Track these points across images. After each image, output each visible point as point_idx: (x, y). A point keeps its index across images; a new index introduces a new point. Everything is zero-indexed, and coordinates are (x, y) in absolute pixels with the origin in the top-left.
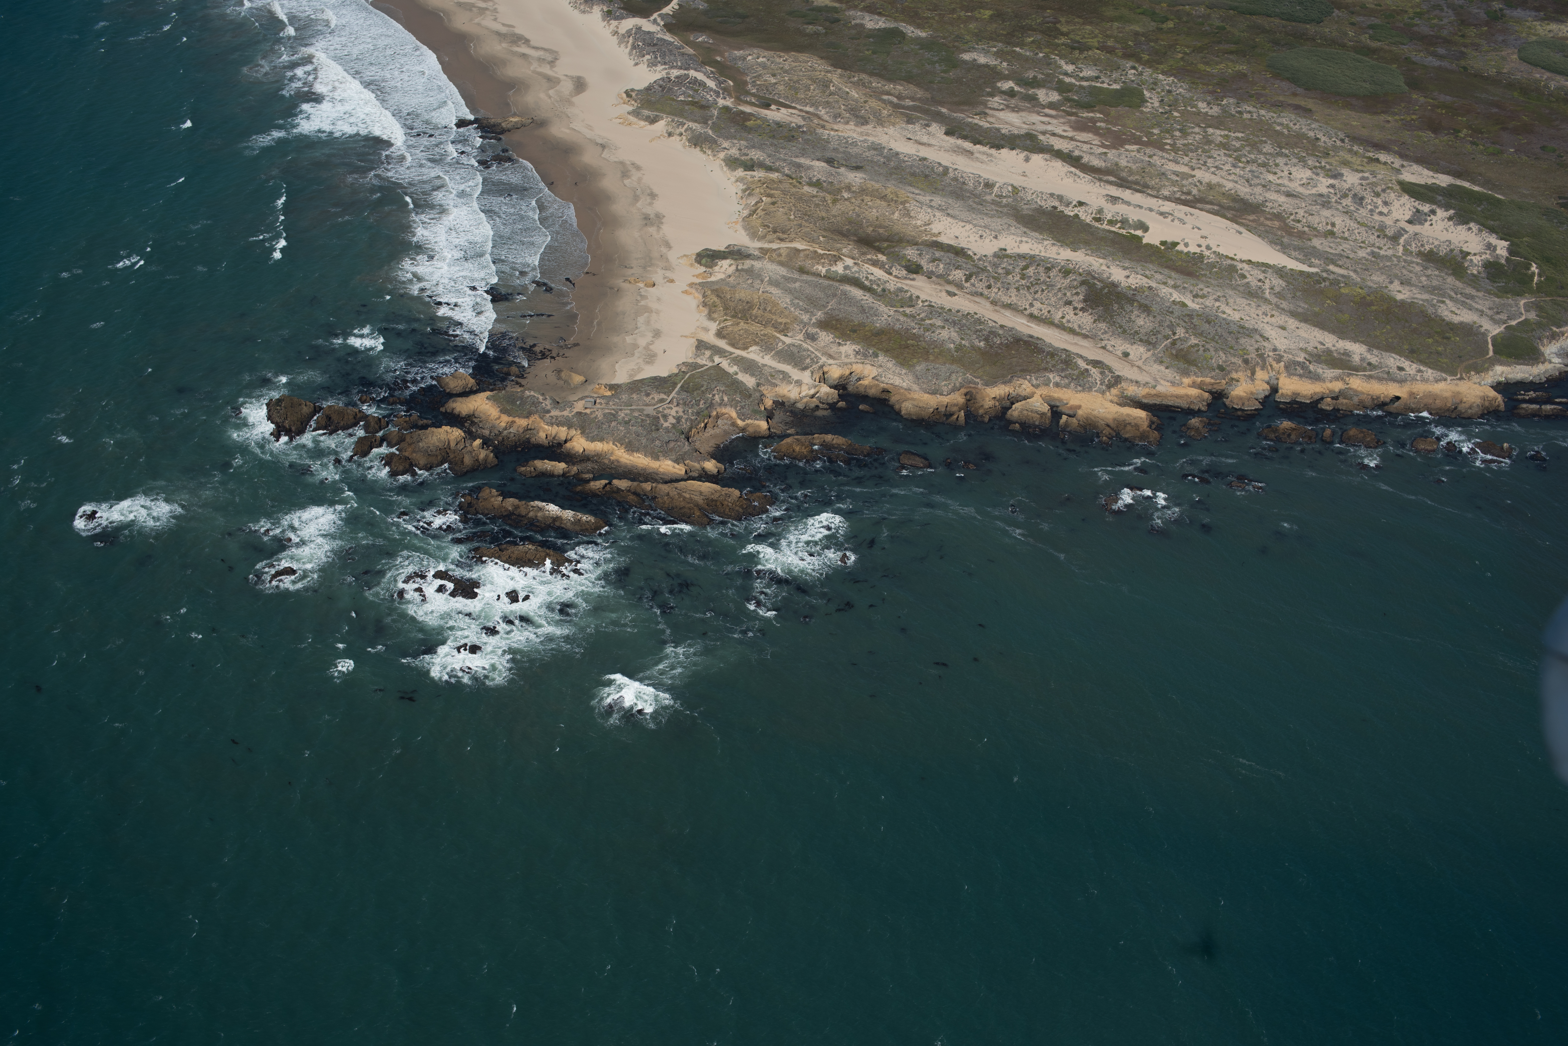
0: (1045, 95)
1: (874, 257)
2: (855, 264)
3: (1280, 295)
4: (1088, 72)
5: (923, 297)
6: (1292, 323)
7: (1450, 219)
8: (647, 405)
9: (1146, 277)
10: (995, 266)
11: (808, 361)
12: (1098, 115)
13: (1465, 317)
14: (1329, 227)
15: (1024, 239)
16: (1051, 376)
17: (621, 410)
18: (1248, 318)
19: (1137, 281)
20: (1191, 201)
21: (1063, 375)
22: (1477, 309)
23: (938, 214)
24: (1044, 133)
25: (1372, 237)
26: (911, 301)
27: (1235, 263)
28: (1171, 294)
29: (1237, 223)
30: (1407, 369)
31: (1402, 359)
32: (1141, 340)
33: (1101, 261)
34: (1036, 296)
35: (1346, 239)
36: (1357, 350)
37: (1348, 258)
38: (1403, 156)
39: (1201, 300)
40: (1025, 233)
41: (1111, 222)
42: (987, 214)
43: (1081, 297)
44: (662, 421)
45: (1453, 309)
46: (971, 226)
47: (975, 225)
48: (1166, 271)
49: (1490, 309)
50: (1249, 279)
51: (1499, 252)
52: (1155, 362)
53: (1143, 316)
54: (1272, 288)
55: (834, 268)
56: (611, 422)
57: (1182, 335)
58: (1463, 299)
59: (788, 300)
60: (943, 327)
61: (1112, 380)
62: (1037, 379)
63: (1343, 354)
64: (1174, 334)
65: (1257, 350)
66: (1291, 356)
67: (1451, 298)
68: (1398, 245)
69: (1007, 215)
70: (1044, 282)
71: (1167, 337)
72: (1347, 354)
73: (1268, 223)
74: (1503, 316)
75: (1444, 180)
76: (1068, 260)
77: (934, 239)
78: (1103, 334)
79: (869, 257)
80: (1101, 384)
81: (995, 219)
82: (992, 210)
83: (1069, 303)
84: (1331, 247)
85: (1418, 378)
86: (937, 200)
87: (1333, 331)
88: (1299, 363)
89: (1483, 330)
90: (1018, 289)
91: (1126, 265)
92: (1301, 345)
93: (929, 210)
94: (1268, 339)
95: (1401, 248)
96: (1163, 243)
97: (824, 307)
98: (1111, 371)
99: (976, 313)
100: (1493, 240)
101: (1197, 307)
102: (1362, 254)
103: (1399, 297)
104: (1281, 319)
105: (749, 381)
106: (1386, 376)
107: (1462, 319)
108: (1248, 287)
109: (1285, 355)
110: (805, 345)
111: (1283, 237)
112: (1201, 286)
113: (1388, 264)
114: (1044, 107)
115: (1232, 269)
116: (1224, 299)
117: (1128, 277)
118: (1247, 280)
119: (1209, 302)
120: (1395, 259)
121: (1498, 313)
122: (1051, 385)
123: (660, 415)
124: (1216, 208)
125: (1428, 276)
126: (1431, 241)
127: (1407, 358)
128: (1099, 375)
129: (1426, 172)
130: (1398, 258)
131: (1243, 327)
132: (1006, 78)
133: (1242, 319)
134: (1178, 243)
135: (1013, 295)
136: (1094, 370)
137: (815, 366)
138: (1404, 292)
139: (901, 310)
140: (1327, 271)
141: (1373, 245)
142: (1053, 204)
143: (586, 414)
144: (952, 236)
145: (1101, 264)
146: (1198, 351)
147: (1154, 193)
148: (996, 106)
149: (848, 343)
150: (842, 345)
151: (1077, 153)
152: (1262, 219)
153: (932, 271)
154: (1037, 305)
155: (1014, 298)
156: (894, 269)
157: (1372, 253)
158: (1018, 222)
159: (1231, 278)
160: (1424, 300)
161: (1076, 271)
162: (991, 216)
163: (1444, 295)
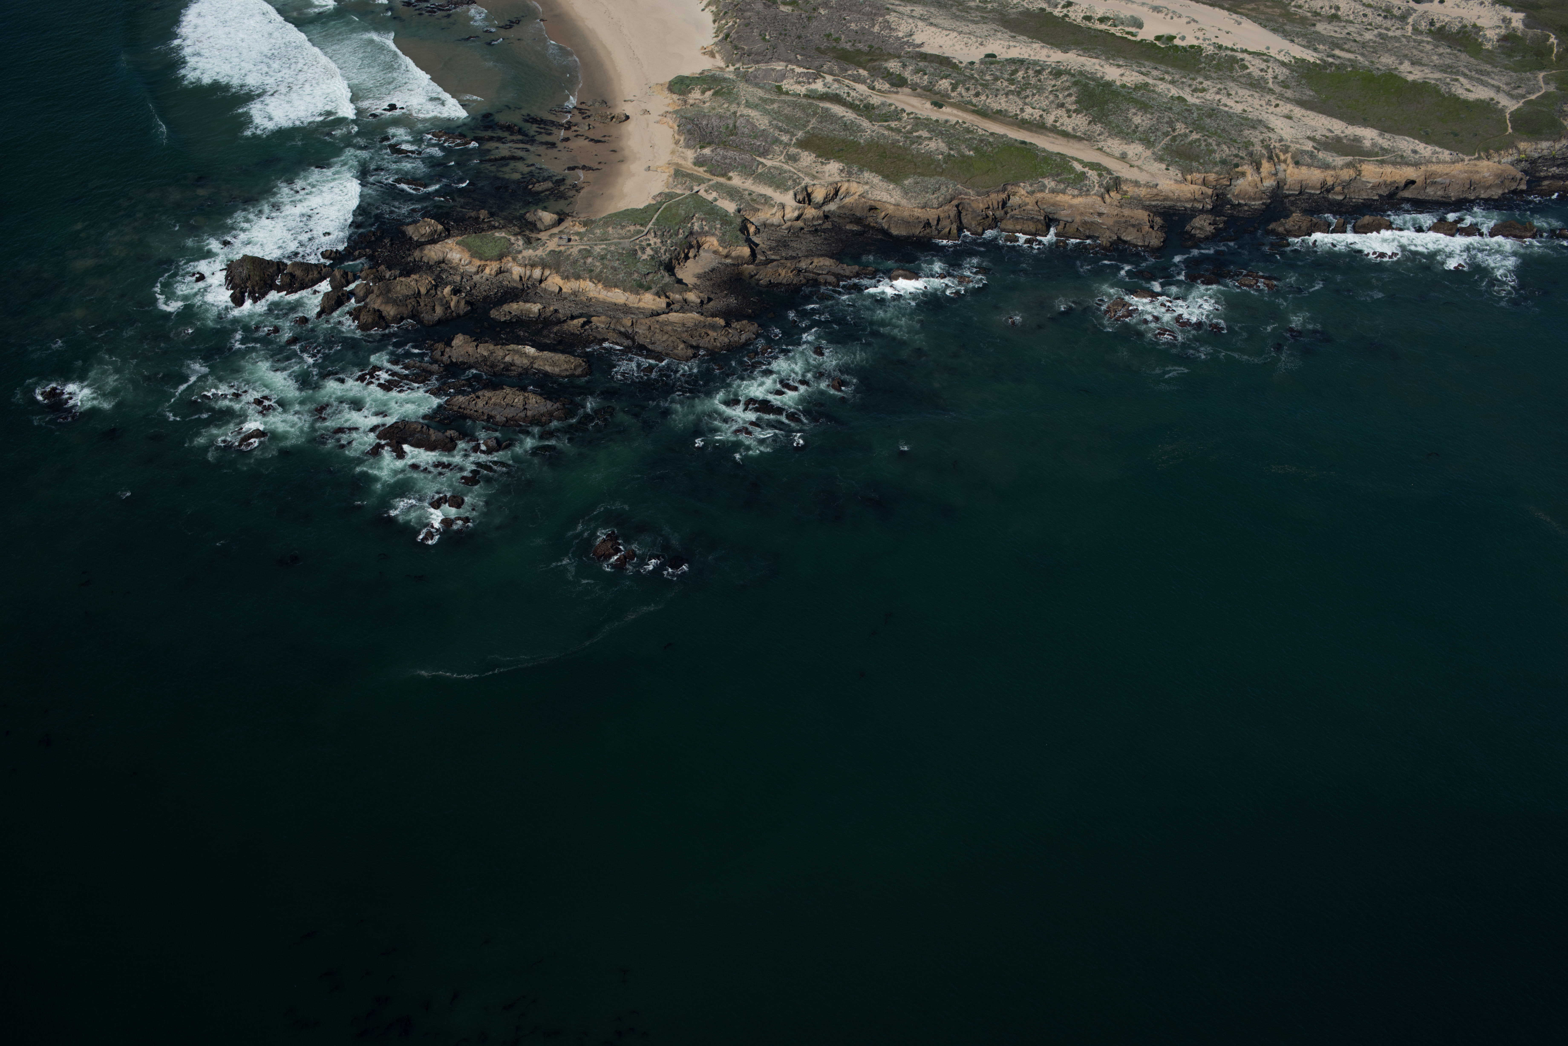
1: (855, 73)
2: (835, 80)
3: (1284, 85)
5: (909, 109)
6: (1298, 111)
8: (623, 238)
9: (1142, 73)
10: (982, 73)
11: (790, 183)
13: (1481, 93)
14: (1333, 11)
15: (1011, 43)
16: (1046, 181)
17: (596, 245)
18: (1251, 110)
19: (1133, 78)
21: (1058, 179)
22: (1493, 86)
23: (920, 24)
25: (1380, 18)
26: (896, 115)
27: (1236, 54)
28: (1169, 90)
29: (1236, 13)
30: (1422, 151)
31: (1417, 141)
32: (1140, 140)
33: (1094, 60)
34: (1027, 100)
35: (1351, 22)
36: (1369, 135)
37: (1355, 41)
39: (1200, 94)
40: (1012, 37)
41: (1102, 20)
42: (971, 21)
43: (1073, 98)
44: (639, 253)
45: (1468, 86)
46: (955, 34)
47: (960, 33)
48: (1163, 67)
49: (1507, 84)
50: (1251, 69)
51: (1514, 24)
52: (1155, 160)
53: (1140, 114)
54: (1275, 77)
55: (813, 86)
56: (586, 257)
57: (1183, 131)
58: (1477, 76)
59: (767, 122)
60: (931, 139)
61: (1111, 182)
62: (1031, 186)
63: (1353, 140)
64: (1174, 130)
65: (1262, 141)
66: (1298, 146)
67: (1465, 76)
68: (1408, 24)
69: (993, 20)
70: (1035, 87)
71: (1166, 134)
72: (1357, 139)
73: (1269, 10)
74: (1521, 91)
76: (1059, 62)
77: (917, 49)
78: (1099, 135)
79: (850, 72)
80: (1099, 187)
81: (980, 26)
82: (976, 17)
83: (1062, 105)
84: (1336, 32)
85: (1434, 160)
86: (919, 10)
87: (1341, 118)
88: (1306, 152)
89: (1500, 106)
90: (1007, 94)
91: (1121, 63)
92: (1308, 134)
93: (911, 21)
94: (1273, 130)
95: (1409, 28)
96: (1158, 38)
97: (805, 127)
98: (1109, 172)
99: (964, 123)
100: (1507, 12)
101: (1197, 101)
102: (1368, 36)
103: (1410, 78)
104: (1286, 108)
105: (729, 206)
106: (1399, 160)
107: (1477, 96)
108: (1250, 78)
109: (1292, 145)
110: (786, 167)
111: (1285, 24)
112: (1200, 79)
113: (1397, 45)
115: (1233, 60)
116: (1225, 91)
117: (1122, 75)
118: (1248, 71)
119: (1210, 96)
120: (1404, 40)
121: (1516, 88)
122: (1047, 191)
123: (637, 247)
125: (1440, 55)
126: (1442, 18)
127: (1421, 140)
128: (1097, 177)
130: (1408, 38)
131: (1247, 119)
133: (1245, 111)
134: (1175, 37)
135: (1002, 101)
136: (1090, 172)
137: (798, 188)
138: (1415, 72)
139: (886, 124)
140: (1333, 56)
141: (1380, 27)
142: (1040, 6)
143: (560, 252)
144: (937, 45)
145: (1094, 64)
146: (1200, 145)
149: (832, 161)
150: (826, 164)
152: (1262, 8)
153: (917, 83)
154: (1029, 110)
155: (1003, 105)
156: (876, 83)
157: (1380, 35)
158: (1005, 28)
159: (1231, 69)
160: (1437, 80)
161: (1068, 72)
162: (976, 23)
163: (1457, 73)
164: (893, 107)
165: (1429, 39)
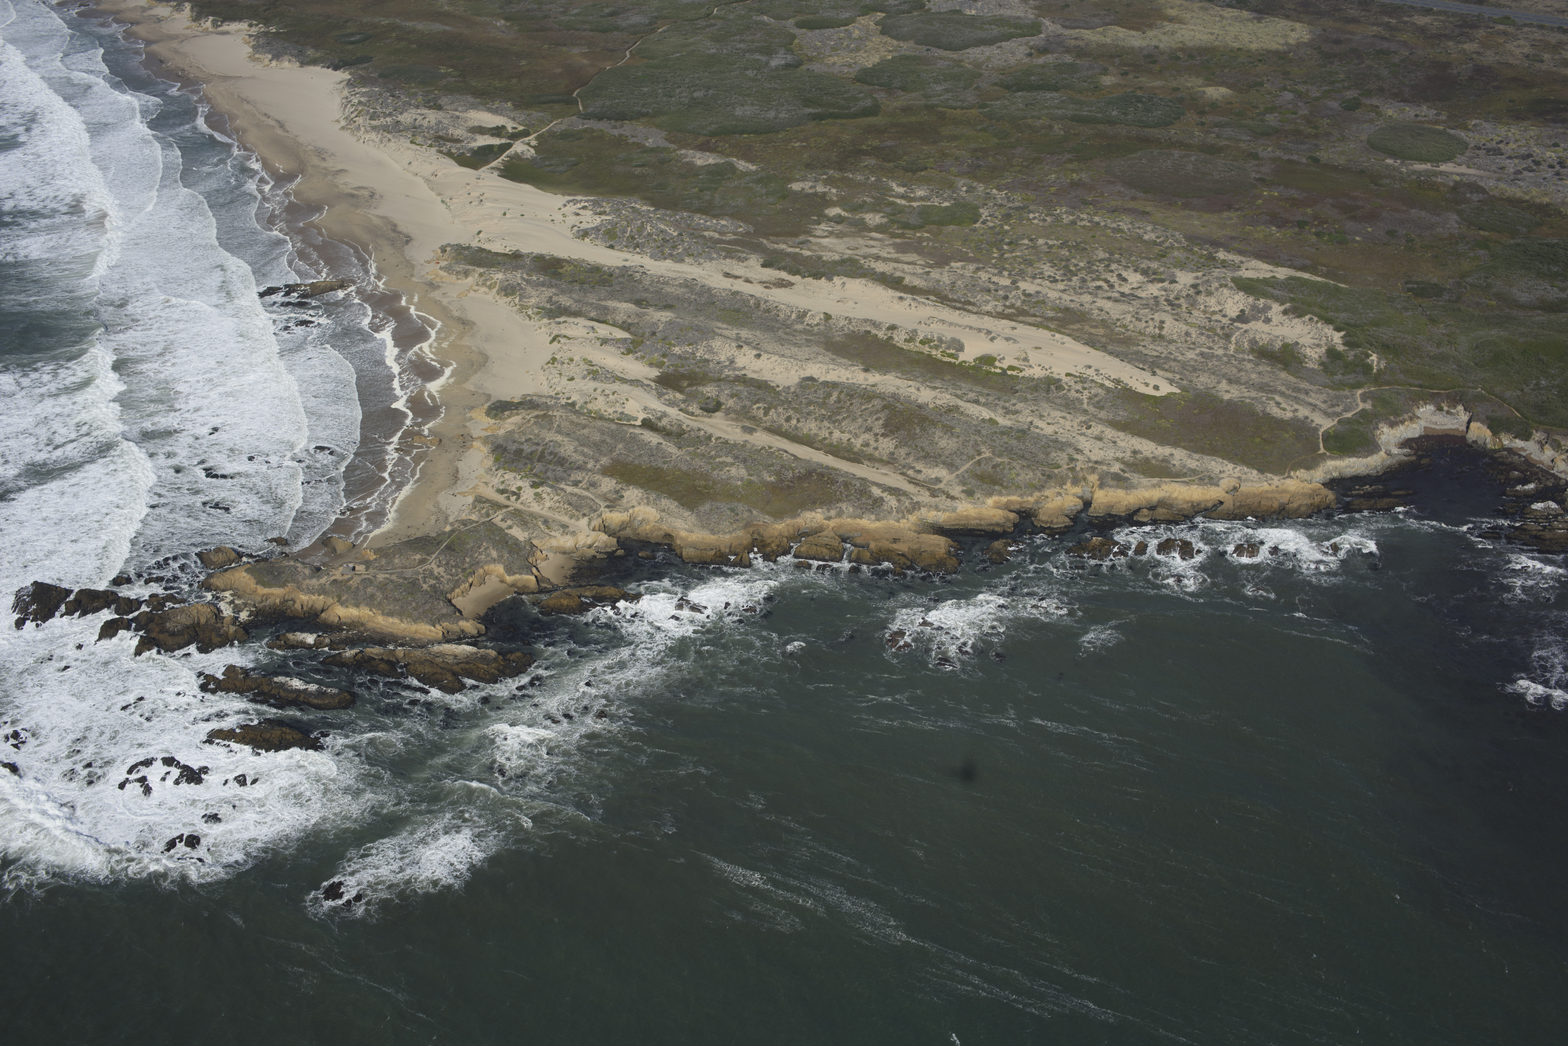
0: (873, 219)
1: (672, 397)
4: (920, 193)
5: (718, 434)
6: (1109, 432)
7: (1285, 312)
8: (407, 567)
9: (957, 396)
10: (797, 396)
11: (586, 509)
12: (926, 235)
13: (1296, 412)
14: (1157, 331)
15: (831, 366)
16: (844, 506)
17: (379, 574)
18: (1062, 431)
19: (946, 400)
20: (1014, 314)
21: (857, 504)
22: (1310, 404)
23: (744, 347)
24: (865, 257)
25: (1203, 337)
26: (704, 439)
27: (1054, 375)
28: (980, 412)
29: (1059, 333)
30: (1231, 471)
31: (1226, 461)
32: (944, 463)
33: (911, 383)
34: (837, 424)
35: (1175, 341)
36: (1178, 456)
37: (1175, 360)
38: (1240, 252)
39: (1013, 416)
40: (833, 360)
41: (924, 342)
42: (795, 344)
43: (881, 422)
44: (421, 583)
45: (1284, 405)
46: (777, 357)
47: (781, 356)
48: (979, 388)
49: (1325, 402)
50: (1067, 390)
51: (1334, 343)
52: (958, 484)
53: (946, 437)
54: (1090, 398)
56: (368, 586)
57: (988, 454)
58: (1295, 394)
59: (573, 448)
60: (732, 464)
61: (910, 506)
62: (829, 511)
63: (1162, 461)
64: (979, 453)
65: (1069, 463)
66: (1105, 468)
67: (1282, 394)
68: (1230, 342)
69: (817, 343)
70: (847, 410)
71: (971, 457)
72: (1166, 460)
73: (1093, 331)
74: (1338, 409)
75: (1282, 273)
76: (874, 385)
77: (737, 373)
78: (905, 458)
79: (666, 397)
80: (897, 511)
81: (803, 349)
82: (801, 340)
83: (870, 429)
84: (1157, 351)
86: (745, 333)
87: (1152, 438)
88: (1114, 474)
89: (1314, 425)
90: (818, 418)
91: (937, 385)
92: (1117, 455)
93: (735, 344)
94: (1081, 451)
95: (1232, 347)
96: (979, 359)
97: (611, 452)
98: (908, 497)
99: (770, 448)
100: (1329, 330)
101: (1008, 423)
102: (1191, 355)
103: (1227, 397)
104: (1097, 429)
105: (521, 535)
106: (1205, 480)
107: (1293, 415)
108: (1065, 399)
109: (1100, 466)
110: (586, 493)
111: (1108, 344)
112: (1014, 401)
113: (1218, 363)
114: (870, 230)
115: (1051, 381)
116: (1038, 413)
117: (935, 398)
118: (1064, 392)
119: (1023, 417)
120: (1225, 358)
121: (1333, 406)
122: (845, 516)
123: (419, 577)
124: (1039, 319)
125: (1260, 373)
126: (1265, 336)
127: (1230, 460)
128: (895, 502)
129: (1266, 266)
130: (1229, 357)
131: (1056, 441)
132: (833, 204)
133: (1055, 432)
134: (995, 359)
135: (812, 425)
136: (889, 497)
137: (594, 514)
138: (1232, 391)
139: (692, 449)
141: (1203, 345)
142: (866, 329)
143: (343, 581)
144: (757, 369)
145: (910, 387)
146: (1003, 469)
147: (975, 309)
148: (818, 233)
149: (632, 487)
150: (626, 490)
151: (898, 274)
152: (1087, 327)
153: (731, 407)
154: (837, 434)
155: (813, 428)
156: (690, 407)
157: (1202, 354)
158: (827, 350)
159: (1048, 391)
160: (1252, 399)
161: (881, 396)
162: (800, 346)
163: (1275, 391)
164: (702, 433)
165: (1251, 357)
